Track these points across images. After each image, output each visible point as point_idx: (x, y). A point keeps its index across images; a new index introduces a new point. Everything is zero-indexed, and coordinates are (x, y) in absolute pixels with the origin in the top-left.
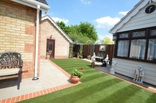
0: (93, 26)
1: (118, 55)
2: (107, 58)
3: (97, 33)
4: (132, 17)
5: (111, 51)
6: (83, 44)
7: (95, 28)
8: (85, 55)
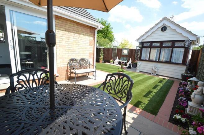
0: (109, 24)
1: (142, 59)
2: (130, 61)
3: (113, 32)
4: (153, 32)
5: (133, 55)
6: (103, 48)
7: (111, 27)
8: (105, 59)
